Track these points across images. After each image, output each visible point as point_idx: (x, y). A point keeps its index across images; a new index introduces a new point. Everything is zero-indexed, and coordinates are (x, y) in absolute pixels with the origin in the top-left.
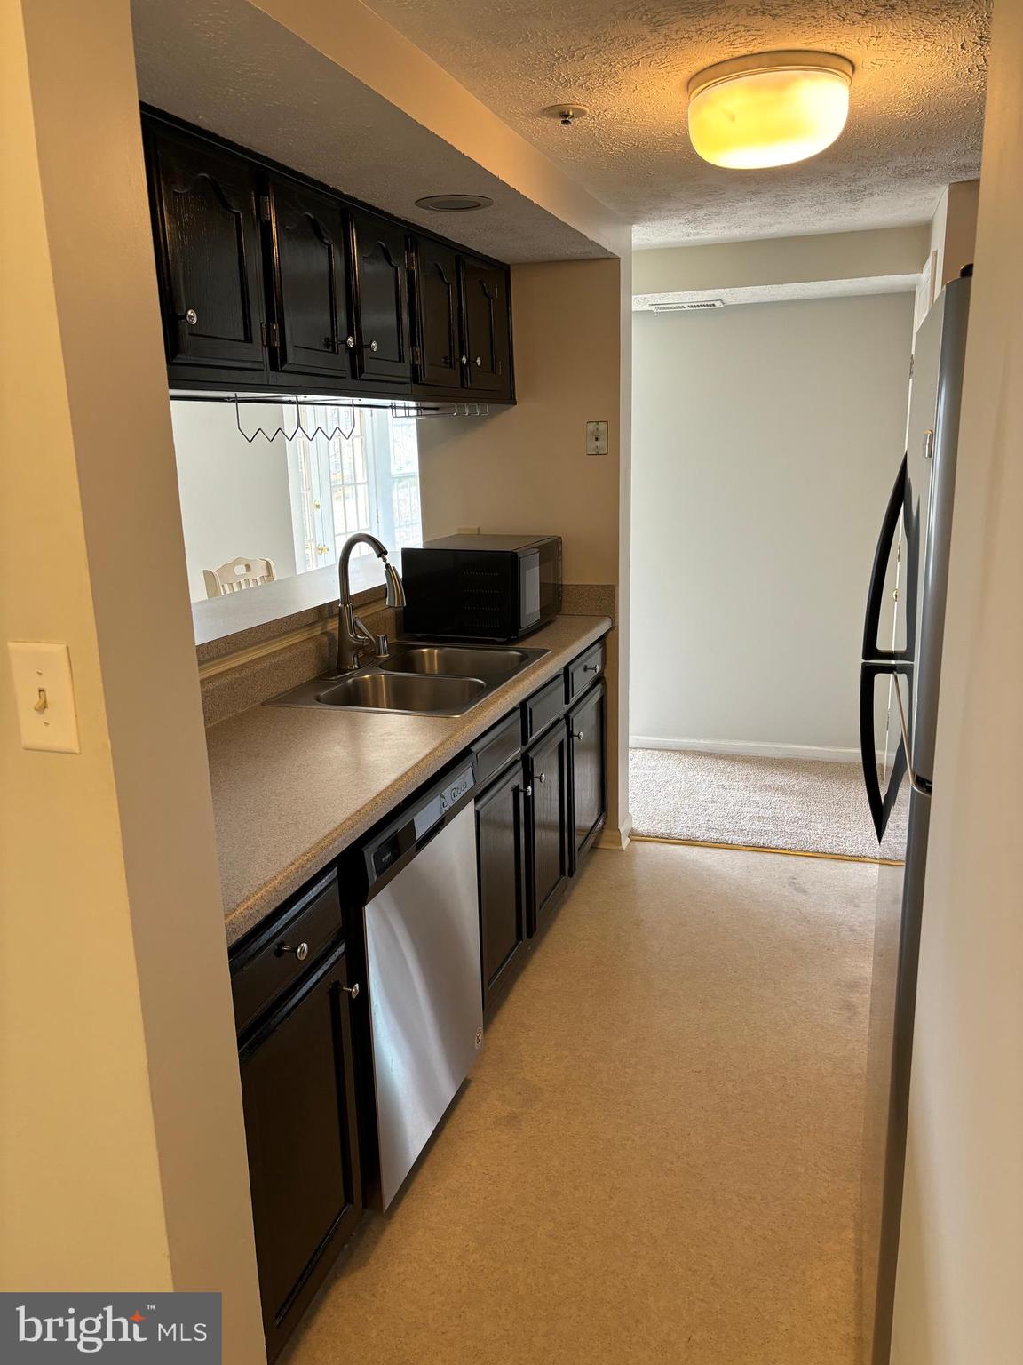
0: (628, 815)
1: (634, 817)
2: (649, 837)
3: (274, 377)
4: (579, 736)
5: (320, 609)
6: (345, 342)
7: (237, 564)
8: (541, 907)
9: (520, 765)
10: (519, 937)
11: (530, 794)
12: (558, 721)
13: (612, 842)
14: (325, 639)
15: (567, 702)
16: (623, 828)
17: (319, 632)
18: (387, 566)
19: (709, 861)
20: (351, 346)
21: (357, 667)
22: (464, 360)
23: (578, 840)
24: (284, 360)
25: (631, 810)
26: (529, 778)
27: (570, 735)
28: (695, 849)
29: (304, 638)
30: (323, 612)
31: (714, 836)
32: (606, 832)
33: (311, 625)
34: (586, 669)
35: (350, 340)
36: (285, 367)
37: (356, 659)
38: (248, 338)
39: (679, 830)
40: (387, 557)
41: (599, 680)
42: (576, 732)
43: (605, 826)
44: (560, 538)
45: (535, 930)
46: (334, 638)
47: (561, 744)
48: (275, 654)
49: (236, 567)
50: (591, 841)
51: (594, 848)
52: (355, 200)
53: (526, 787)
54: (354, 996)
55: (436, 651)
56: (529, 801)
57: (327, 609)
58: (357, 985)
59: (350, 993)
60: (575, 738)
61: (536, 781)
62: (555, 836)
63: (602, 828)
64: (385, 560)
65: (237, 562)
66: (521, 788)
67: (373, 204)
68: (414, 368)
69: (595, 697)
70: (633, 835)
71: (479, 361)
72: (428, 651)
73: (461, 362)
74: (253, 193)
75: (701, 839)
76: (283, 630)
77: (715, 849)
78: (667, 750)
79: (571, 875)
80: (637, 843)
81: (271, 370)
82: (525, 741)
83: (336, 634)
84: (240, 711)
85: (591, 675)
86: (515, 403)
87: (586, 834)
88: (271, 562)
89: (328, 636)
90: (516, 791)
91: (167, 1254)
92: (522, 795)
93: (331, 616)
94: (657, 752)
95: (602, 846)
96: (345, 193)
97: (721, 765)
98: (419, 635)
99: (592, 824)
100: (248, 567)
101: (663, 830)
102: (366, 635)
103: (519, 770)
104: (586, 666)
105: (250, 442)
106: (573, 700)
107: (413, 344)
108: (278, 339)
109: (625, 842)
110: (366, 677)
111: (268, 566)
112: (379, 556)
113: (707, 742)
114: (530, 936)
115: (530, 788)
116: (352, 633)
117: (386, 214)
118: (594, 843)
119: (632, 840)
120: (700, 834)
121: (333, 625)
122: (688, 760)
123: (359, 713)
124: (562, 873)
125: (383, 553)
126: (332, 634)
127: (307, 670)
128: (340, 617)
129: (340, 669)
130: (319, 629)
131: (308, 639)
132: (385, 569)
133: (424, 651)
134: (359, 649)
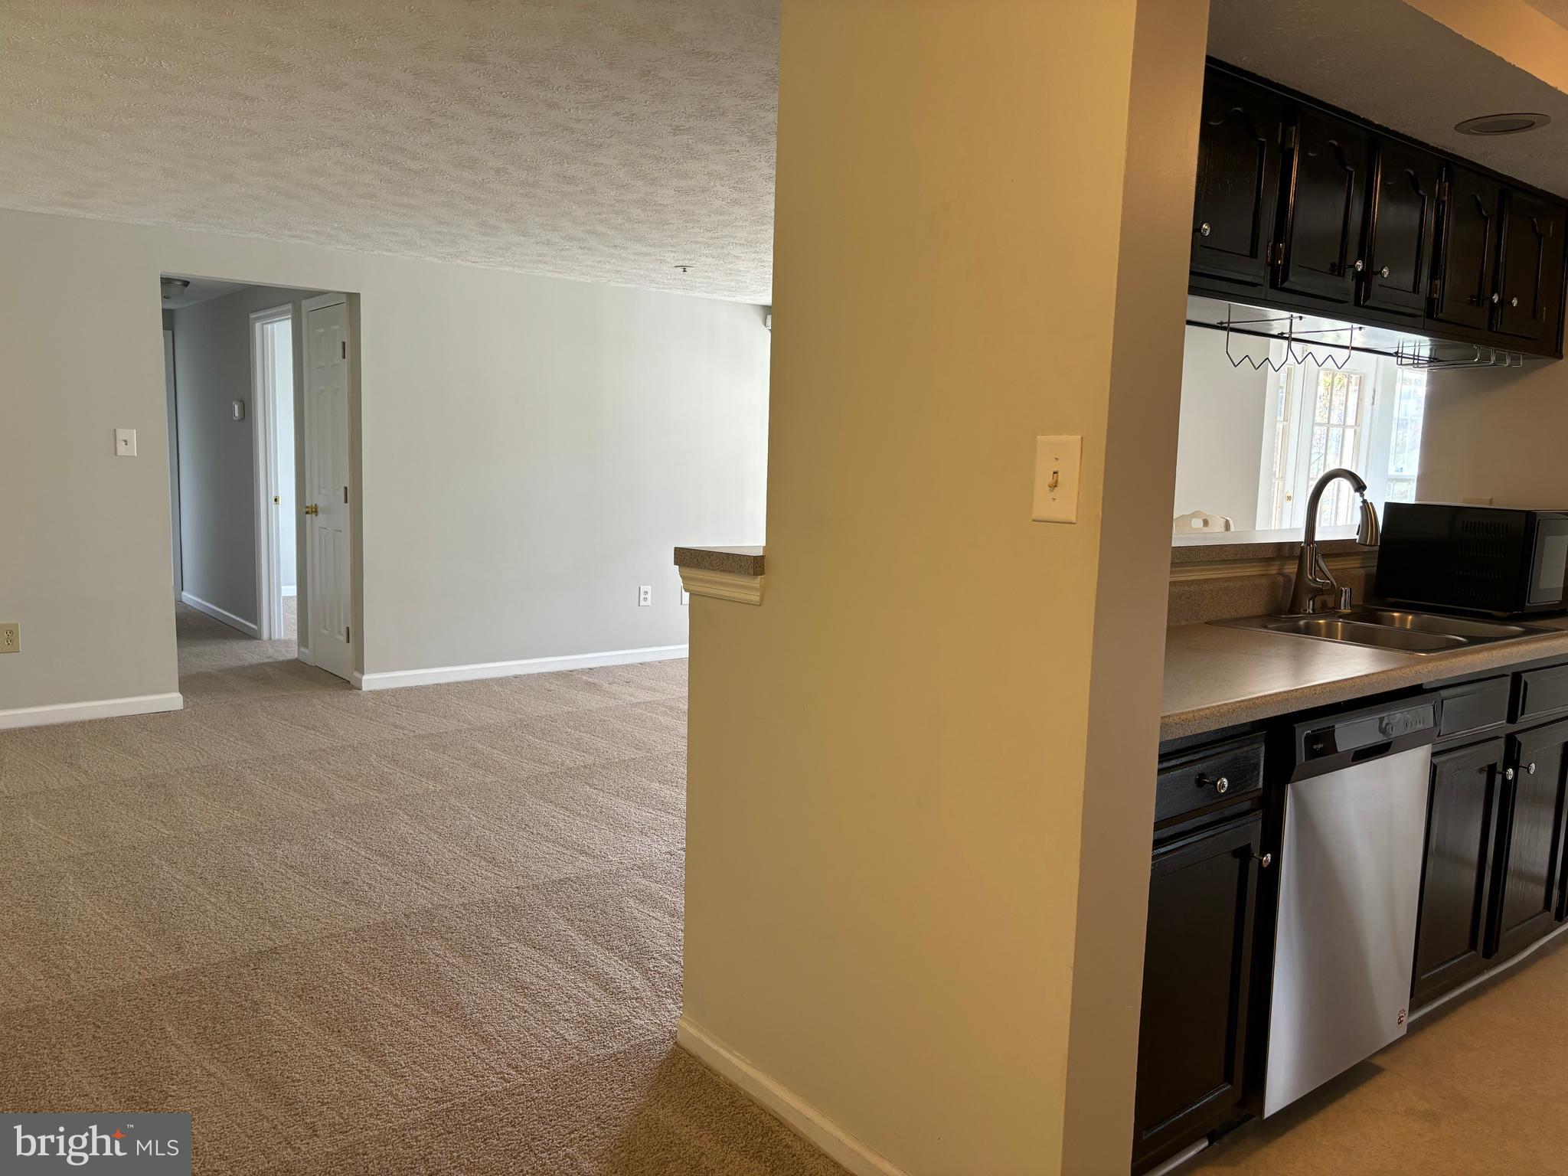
3: (1273, 294)
5: (1280, 546)
6: (1353, 266)
7: (1195, 517)
9: (1500, 743)
10: (1473, 944)
11: (1510, 778)
14: (1281, 579)
17: (1275, 572)
18: (1364, 502)
20: (1359, 270)
21: (1311, 612)
22: (1496, 298)
24: (1285, 278)
26: (1512, 759)
29: (1259, 573)
30: (1281, 551)
33: (1268, 560)
35: (1359, 263)
36: (1286, 285)
37: (1311, 602)
38: (1253, 254)
40: (1365, 492)
46: (1290, 580)
47: (1566, 746)
49: (1193, 520)
52: (1387, 130)
53: (1505, 769)
54: (1265, 865)
55: (1410, 617)
56: (1509, 789)
57: (1287, 548)
58: (1269, 855)
59: (1261, 861)
61: (1522, 768)
64: (1362, 495)
65: (1194, 515)
66: (1500, 767)
67: (1406, 133)
68: (1430, 302)
71: (1515, 302)
72: (1400, 617)
73: (1492, 300)
74: (1281, 124)
76: (1238, 556)
81: (1271, 288)
82: (1512, 719)
83: (1294, 577)
86: (1561, 357)
88: (1231, 522)
89: (1284, 577)
90: (1491, 769)
91: (1072, 965)
92: (1499, 777)
93: (1291, 557)
96: (1376, 123)
98: (1391, 600)
100: (1206, 523)
102: (1328, 578)
103: (1498, 747)
105: (1236, 366)
107: (1433, 276)
108: (1282, 257)
110: (1321, 621)
111: (1227, 522)
112: (1356, 490)
114: (1488, 949)
115: (1511, 771)
116: (1311, 575)
117: (1422, 144)
121: (1291, 569)
123: (1309, 640)
124: (1547, 904)
125: (1360, 487)
126: (1289, 577)
127: (1256, 604)
128: (1301, 559)
129: (1291, 611)
130: (1276, 568)
131: (1262, 575)
132: (1361, 504)
133: (1396, 614)
134: (1317, 592)
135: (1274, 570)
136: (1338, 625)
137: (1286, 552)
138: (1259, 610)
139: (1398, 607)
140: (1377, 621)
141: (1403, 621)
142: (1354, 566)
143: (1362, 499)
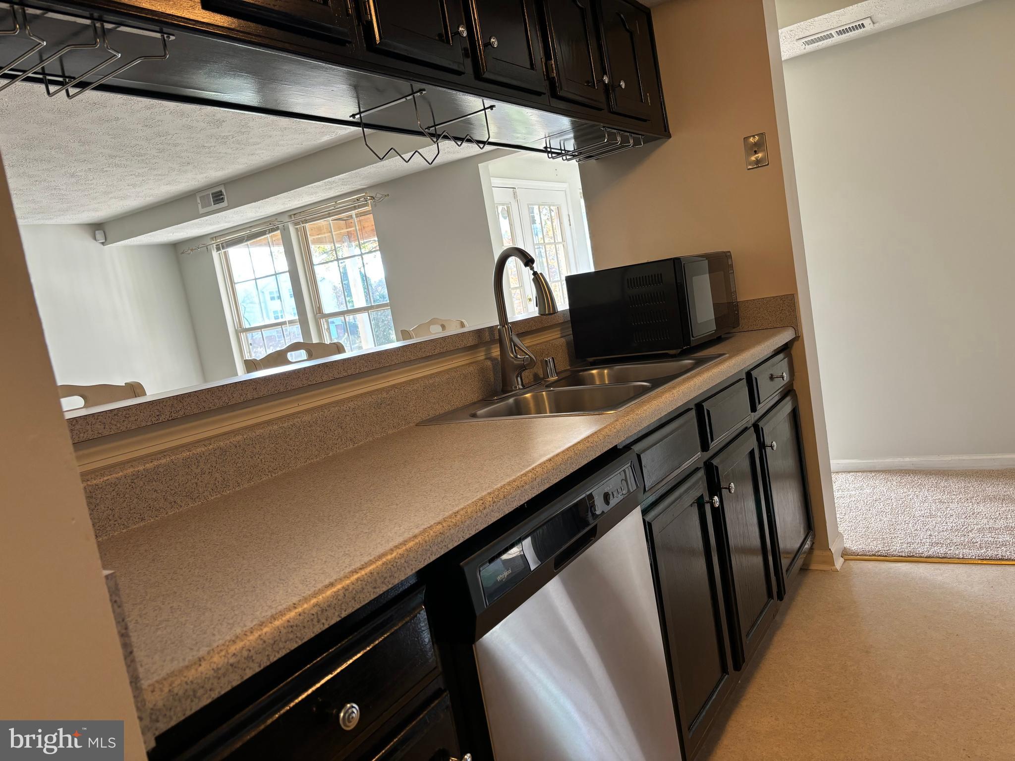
0: (840, 535)
1: (845, 536)
2: (866, 555)
4: (772, 447)
6: (458, 33)
8: (747, 635)
9: (701, 474)
10: (724, 670)
11: (717, 505)
12: (746, 429)
13: (824, 562)
14: (488, 364)
15: (754, 409)
16: (835, 547)
17: (483, 358)
18: (535, 273)
19: (940, 578)
21: (521, 387)
22: (606, 79)
23: (785, 562)
25: (841, 529)
26: (714, 486)
27: (762, 446)
28: (921, 565)
29: (463, 363)
31: (941, 550)
32: (817, 553)
33: (473, 348)
34: (772, 378)
35: (462, 29)
37: (519, 379)
39: (897, 547)
40: (534, 265)
41: (788, 392)
42: (767, 442)
43: (815, 546)
44: (729, 252)
45: (744, 661)
46: (497, 362)
47: (752, 453)
48: (431, 376)
50: (799, 562)
51: (805, 569)
53: (711, 498)
55: (606, 371)
56: (719, 515)
57: (487, 334)
60: (768, 450)
61: (724, 492)
62: (758, 560)
63: (811, 549)
64: (532, 269)
66: (707, 498)
68: (551, 81)
69: (787, 407)
70: (847, 554)
71: (623, 84)
72: (598, 373)
73: (604, 82)
75: (926, 554)
77: (946, 565)
78: (871, 472)
79: (780, 597)
80: (852, 563)
81: (367, 49)
82: (705, 447)
84: (390, 432)
85: (780, 384)
86: (669, 136)
87: (792, 556)
89: (492, 361)
90: (700, 503)
92: (708, 508)
93: (493, 341)
94: (860, 474)
95: (813, 567)
97: (933, 480)
98: (591, 359)
99: (798, 545)
101: (880, 547)
102: (527, 354)
103: (700, 478)
104: (772, 375)
106: (761, 408)
107: (547, 57)
109: (839, 563)
110: (529, 396)
112: (526, 265)
113: (915, 459)
114: (737, 667)
115: (716, 498)
116: (513, 353)
118: (804, 564)
119: (845, 560)
120: (924, 550)
121: (495, 352)
122: (896, 479)
124: (770, 595)
125: (529, 261)
126: (497, 359)
127: (470, 392)
128: (501, 342)
129: (504, 391)
130: (483, 354)
131: (471, 363)
132: (533, 277)
133: (594, 372)
134: (522, 368)
135: (481, 356)
136: (543, 394)
137: (487, 337)
138: (474, 396)
139: (594, 365)
140: (579, 382)
141: (601, 376)
142: (555, 337)
143: (532, 272)
